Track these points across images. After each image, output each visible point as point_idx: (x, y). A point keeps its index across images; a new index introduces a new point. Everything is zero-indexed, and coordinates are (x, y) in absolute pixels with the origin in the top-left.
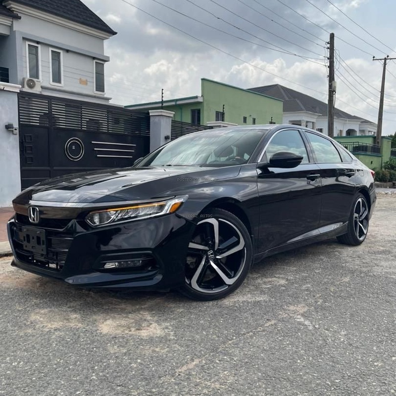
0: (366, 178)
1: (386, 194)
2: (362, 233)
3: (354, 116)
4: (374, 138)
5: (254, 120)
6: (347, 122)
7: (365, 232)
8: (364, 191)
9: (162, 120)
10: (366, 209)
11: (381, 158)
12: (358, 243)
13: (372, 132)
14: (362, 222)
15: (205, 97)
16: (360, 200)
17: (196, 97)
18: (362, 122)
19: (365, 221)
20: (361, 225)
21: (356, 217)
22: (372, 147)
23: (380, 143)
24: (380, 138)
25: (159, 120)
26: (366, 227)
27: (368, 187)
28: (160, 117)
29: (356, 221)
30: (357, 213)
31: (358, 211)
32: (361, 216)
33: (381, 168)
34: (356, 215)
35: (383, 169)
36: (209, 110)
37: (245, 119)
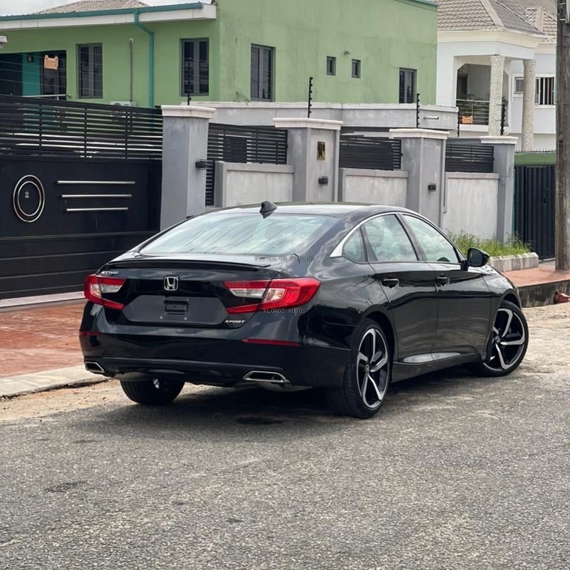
5: (356, 65)
9: (191, 128)
15: (222, 6)
17: (199, 6)
25: (184, 128)
28: (185, 120)
36: (234, 40)
37: (331, 62)
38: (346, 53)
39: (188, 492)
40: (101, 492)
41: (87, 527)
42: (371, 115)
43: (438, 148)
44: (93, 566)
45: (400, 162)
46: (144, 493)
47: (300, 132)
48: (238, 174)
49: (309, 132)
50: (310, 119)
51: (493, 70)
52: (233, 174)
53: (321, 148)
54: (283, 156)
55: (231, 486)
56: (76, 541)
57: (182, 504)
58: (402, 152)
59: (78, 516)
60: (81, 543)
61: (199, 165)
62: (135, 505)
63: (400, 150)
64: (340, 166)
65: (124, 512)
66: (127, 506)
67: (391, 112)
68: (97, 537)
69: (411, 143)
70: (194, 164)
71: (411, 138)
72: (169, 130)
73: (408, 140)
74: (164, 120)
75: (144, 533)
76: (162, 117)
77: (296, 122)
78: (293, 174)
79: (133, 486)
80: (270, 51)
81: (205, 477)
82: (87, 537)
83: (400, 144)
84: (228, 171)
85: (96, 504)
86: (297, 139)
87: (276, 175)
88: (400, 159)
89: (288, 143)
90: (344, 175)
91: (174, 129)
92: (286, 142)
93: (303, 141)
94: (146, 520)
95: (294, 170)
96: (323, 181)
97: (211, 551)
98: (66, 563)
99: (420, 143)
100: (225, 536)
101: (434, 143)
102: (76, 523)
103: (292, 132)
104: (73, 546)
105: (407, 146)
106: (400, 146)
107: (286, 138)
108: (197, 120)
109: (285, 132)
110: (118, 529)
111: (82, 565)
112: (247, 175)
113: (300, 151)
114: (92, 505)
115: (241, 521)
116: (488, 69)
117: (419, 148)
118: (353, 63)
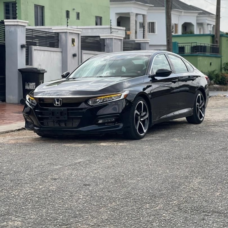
0: (203, 81)
1: (225, 96)
2: (201, 116)
3: (190, 6)
4: (213, 36)
6: (183, 14)
7: (203, 116)
8: (202, 89)
9: (18, 30)
10: (203, 101)
11: (220, 59)
12: (199, 122)
13: (211, 25)
14: (201, 109)
16: (199, 95)
18: (200, 14)
19: (203, 109)
20: (201, 111)
21: (197, 105)
22: (210, 47)
23: (218, 42)
24: (218, 36)
25: (15, 29)
26: (204, 112)
27: (204, 87)
28: (15, 26)
29: (197, 108)
30: (198, 103)
31: (199, 102)
32: (201, 105)
33: (221, 70)
34: (197, 104)
35: (223, 71)
36: (27, 2)
37: (68, 13)
38: (74, 9)
39: (57, 174)
40: (11, 176)
41: (11, 191)
42: (90, 31)
43: (120, 43)
44: (23, 208)
45: (104, 48)
46: (34, 176)
47: (64, 34)
48: (39, 51)
49: (68, 34)
50: (68, 28)
51: (131, 19)
52: (36, 51)
53: (73, 41)
54: (57, 44)
55: (77, 171)
56: (8, 198)
57: (56, 179)
58: (105, 44)
59: (4, 186)
60: (11, 198)
61: (22, 46)
62: (32, 181)
63: (104, 43)
64: (81, 49)
65: (28, 184)
66: (28, 181)
67: (98, 29)
68: (18, 195)
69: (109, 40)
70: (20, 46)
71: (109, 38)
72: (8, 31)
73: (108, 39)
74: (6, 27)
75: (43, 192)
76: (5, 25)
77: (62, 29)
78: (62, 52)
79: (27, 173)
80: (42, 8)
81: (62, 168)
82: (13, 195)
83: (104, 41)
84: (35, 50)
85: (11, 181)
86: (63, 36)
87: (55, 52)
88: (104, 47)
89: (59, 38)
90: (83, 53)
91: (10, 30)
92: (58, 38)
93: (65, 38)
94: (41, 187)
95: (62, 50)
96: (74, 55)
97: (83, 198)
98: (7, 208)
99: (113, 41)
100: (86, 192)
101: (118, 41)
102: (4, 190)
103: (61, 34)
104: (7, 200)
105: (107, 42)
106: (104, 42)
107: (58, 36)
108: (21, 26)
109: (58, 34)
110: (28, 192)
111: (16, 208)
112: (43, 52)
113: (64, 42)
114: (10, 182)
115: (90, 185)
116: (129, 18)
117: (112, 42)
118: (77, 13)
